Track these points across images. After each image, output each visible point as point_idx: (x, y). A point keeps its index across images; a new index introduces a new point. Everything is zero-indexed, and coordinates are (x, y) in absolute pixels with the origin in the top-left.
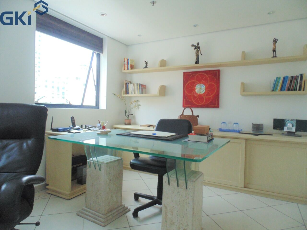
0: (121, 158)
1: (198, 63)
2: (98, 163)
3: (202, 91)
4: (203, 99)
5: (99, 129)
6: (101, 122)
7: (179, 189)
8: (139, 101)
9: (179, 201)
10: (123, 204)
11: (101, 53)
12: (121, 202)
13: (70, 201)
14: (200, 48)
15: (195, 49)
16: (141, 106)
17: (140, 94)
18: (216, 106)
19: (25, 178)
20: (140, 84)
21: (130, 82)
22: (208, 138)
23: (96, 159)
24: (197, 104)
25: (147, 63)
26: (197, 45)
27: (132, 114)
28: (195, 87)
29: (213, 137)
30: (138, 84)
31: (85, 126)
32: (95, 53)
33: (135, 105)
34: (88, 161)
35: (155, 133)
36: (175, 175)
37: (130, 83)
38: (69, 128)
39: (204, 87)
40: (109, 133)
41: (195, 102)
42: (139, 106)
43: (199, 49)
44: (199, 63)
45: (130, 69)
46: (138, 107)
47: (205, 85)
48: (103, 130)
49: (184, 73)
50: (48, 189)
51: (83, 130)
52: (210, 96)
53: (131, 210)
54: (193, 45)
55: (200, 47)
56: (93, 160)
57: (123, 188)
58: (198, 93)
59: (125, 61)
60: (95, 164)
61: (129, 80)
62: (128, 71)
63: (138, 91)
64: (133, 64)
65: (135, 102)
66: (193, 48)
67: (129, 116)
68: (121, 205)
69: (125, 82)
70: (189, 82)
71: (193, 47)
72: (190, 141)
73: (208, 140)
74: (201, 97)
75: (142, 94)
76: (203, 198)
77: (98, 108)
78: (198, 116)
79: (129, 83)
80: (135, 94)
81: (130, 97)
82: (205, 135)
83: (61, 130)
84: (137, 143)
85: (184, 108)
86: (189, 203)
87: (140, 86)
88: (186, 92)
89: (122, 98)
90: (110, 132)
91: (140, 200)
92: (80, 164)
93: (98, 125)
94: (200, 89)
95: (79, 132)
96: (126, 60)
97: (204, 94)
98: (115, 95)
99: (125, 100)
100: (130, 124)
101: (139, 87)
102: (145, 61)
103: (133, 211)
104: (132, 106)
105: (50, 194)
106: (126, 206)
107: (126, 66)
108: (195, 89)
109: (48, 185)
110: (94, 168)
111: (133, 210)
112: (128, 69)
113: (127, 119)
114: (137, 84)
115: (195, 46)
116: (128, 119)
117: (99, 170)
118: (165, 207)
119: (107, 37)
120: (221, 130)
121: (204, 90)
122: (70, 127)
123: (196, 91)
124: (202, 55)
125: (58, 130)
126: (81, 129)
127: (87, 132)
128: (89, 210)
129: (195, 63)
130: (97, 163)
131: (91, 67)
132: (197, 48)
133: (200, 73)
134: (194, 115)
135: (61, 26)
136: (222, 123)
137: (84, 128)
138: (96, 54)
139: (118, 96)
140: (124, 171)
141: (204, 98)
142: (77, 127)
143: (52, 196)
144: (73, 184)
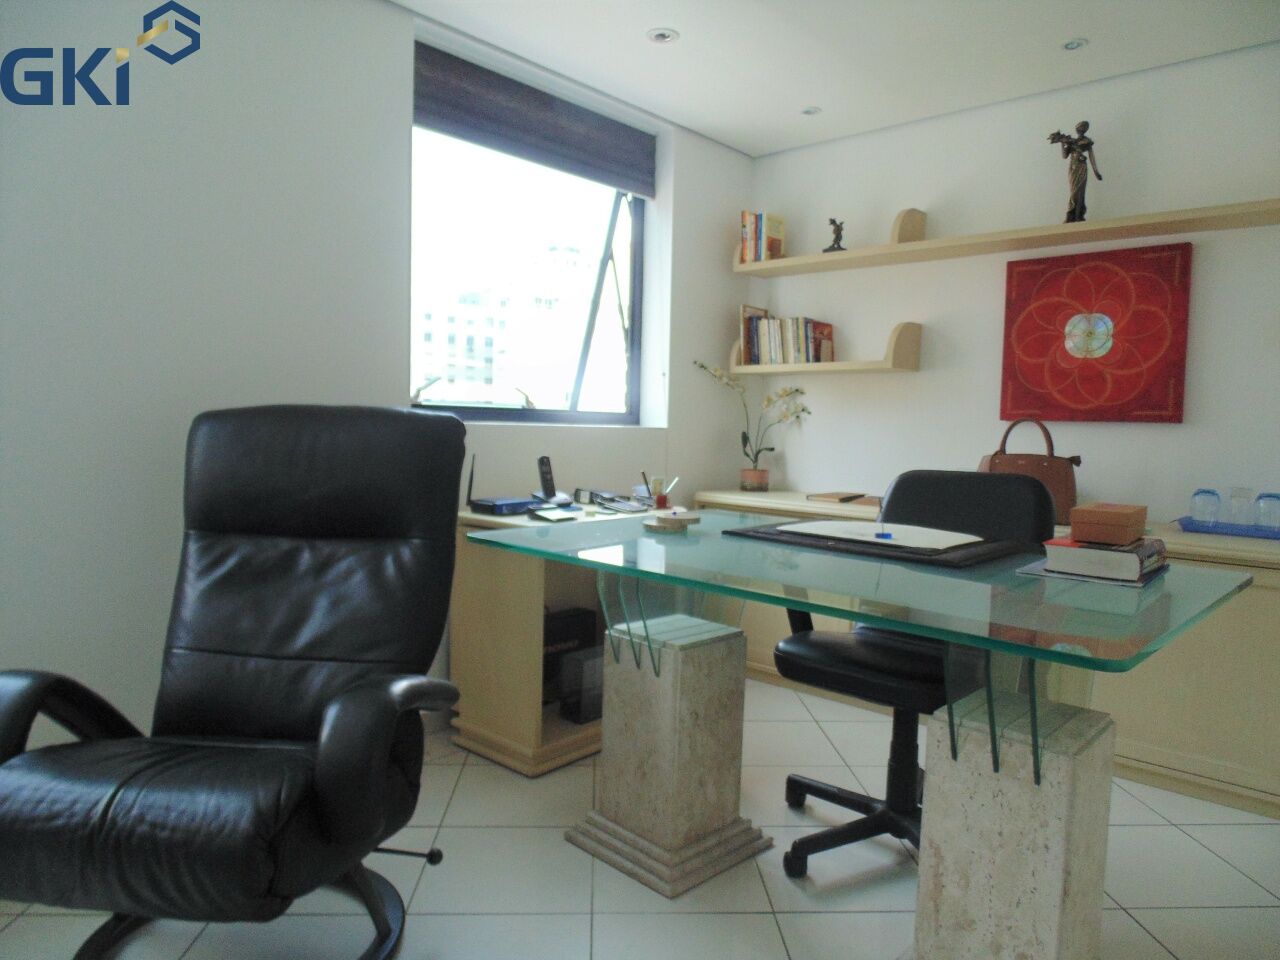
0: (739, 630)
1: (1081, 219)
2: (650, 647)
3: (1095, 344)
4: (1104, 380)
5: (645, 507)
6: (651, 479)
7: (999, 780)
8: (802, 393)
9: (1000, 834)
10: (743, 814)
11: (648, 195)
12: (737, 808)
13: (541, 781)
14: (1093, 147)
15: (1067, 152)
16: (809, 413)
17: (808, 360)
18: (1164, 413)
19: (400, 686)
20: (807, 321)
21: (766, 312)
22: (1142, 562)
23: (643, 629)
24: (1073, 406)
25: (838, 230)
26: (1075, 136)
27: (771, 446)
28: (1063, 327)
29: (1165, 558)
30: (800, 321)
31: (592, 493)
32: (624, 198)
33: (787, 409)
34: (610, 634)
35: (886, 532)
36: (986, 719)
37: (766, 315)
38: (530, 499)
39: (1110, 324)
40: (691, 527)
41: (1058, 396)
42: (804, 415)
43: (1086, 154)
44: (1085, 216)
45: (766, 259)
46: (798, 417)
47: (1113, 317)
48: (662, 513)
49: (1011, 266)
50: (457, 730)
51: (581, 509)
52: (1137, 370)
53: (774, 843)
54: (1058, 133)
55: (1093, 143)
56: (632, 631)
57: (743, 750)
58: (1079, 355)
59: (744, 226)
60: (637, 650)
61: (758, 303)
62: (757, 266)
63: (799, 350)
64: (780, 236)
65: (787, 398)
66: (1059, 146)
67: (760, 455)
68: (737, 821)
69: (744, 311)
70: (1032, 307)
71: (1060, 144)
72: (1053, 572)
73: (1141, 571)
74: (1090, 370)
75: (818, 364)
76: (1112, 830)
77: (637, 421)
78: (1076, 460)
79: (759, 318)
80: (785, 361)
81: (764, 376)
82: (1127, 549)
83: (504, 508)
84: (791, 568)
85: (1006, 424)
86: (1046, 847)
87: (806, 327)
88: (1018, 352)
89: (730, 379)
90: (697, 521)
91: (810, 808)
92: (570, 644)
93: (642, 490)
94: (1090, 334)
95: (572, 519)
96: (750, 221)
97: (1104, 357)
98: (702, 366)
99: (741, 390)
100: (762, 488)
101: (802, 332)
102: (833, 222)
103: (789, 848)
104: (774, 413)
105: (464, 748)
106: (755, 825)
107: (750, 244)
108: (1060, 337)
109: (457, 714)
110: (634, 662)
111: (783, 846)
112: (757, 258)
113: (752, 467)
114: (797, 319)
115: (1069, 137)
116: (755, 467)
117: (653, 674)
118: (933, 850)
119: (671, 128)
120: (1189, 526)
121: (1107, 341)
122: (535, 497)
123: (1069, 344)
124: (1099, 177)
125: (494, 510)
126: (574, 505)
127: (599, 518)
128: (611, 825)
129: (1064, 217)
130: (646, 643)
131: (608, 256)
132: (1077, 146)
133: (1092, 264)
134: (1057, 453)
135: (501, 99)
136: (1196, 494)
137: (587, 500)
138: (630, 203)
139: (716, 371)
140: (749, 683)
141: (1108, 377)
142: (561, 496)
143: (472, 758)
144: (546, 718)
